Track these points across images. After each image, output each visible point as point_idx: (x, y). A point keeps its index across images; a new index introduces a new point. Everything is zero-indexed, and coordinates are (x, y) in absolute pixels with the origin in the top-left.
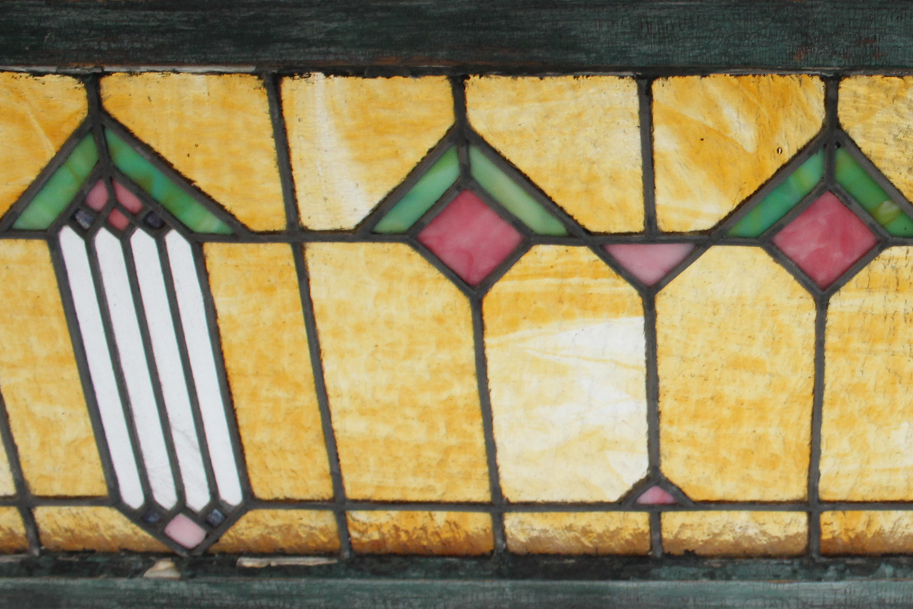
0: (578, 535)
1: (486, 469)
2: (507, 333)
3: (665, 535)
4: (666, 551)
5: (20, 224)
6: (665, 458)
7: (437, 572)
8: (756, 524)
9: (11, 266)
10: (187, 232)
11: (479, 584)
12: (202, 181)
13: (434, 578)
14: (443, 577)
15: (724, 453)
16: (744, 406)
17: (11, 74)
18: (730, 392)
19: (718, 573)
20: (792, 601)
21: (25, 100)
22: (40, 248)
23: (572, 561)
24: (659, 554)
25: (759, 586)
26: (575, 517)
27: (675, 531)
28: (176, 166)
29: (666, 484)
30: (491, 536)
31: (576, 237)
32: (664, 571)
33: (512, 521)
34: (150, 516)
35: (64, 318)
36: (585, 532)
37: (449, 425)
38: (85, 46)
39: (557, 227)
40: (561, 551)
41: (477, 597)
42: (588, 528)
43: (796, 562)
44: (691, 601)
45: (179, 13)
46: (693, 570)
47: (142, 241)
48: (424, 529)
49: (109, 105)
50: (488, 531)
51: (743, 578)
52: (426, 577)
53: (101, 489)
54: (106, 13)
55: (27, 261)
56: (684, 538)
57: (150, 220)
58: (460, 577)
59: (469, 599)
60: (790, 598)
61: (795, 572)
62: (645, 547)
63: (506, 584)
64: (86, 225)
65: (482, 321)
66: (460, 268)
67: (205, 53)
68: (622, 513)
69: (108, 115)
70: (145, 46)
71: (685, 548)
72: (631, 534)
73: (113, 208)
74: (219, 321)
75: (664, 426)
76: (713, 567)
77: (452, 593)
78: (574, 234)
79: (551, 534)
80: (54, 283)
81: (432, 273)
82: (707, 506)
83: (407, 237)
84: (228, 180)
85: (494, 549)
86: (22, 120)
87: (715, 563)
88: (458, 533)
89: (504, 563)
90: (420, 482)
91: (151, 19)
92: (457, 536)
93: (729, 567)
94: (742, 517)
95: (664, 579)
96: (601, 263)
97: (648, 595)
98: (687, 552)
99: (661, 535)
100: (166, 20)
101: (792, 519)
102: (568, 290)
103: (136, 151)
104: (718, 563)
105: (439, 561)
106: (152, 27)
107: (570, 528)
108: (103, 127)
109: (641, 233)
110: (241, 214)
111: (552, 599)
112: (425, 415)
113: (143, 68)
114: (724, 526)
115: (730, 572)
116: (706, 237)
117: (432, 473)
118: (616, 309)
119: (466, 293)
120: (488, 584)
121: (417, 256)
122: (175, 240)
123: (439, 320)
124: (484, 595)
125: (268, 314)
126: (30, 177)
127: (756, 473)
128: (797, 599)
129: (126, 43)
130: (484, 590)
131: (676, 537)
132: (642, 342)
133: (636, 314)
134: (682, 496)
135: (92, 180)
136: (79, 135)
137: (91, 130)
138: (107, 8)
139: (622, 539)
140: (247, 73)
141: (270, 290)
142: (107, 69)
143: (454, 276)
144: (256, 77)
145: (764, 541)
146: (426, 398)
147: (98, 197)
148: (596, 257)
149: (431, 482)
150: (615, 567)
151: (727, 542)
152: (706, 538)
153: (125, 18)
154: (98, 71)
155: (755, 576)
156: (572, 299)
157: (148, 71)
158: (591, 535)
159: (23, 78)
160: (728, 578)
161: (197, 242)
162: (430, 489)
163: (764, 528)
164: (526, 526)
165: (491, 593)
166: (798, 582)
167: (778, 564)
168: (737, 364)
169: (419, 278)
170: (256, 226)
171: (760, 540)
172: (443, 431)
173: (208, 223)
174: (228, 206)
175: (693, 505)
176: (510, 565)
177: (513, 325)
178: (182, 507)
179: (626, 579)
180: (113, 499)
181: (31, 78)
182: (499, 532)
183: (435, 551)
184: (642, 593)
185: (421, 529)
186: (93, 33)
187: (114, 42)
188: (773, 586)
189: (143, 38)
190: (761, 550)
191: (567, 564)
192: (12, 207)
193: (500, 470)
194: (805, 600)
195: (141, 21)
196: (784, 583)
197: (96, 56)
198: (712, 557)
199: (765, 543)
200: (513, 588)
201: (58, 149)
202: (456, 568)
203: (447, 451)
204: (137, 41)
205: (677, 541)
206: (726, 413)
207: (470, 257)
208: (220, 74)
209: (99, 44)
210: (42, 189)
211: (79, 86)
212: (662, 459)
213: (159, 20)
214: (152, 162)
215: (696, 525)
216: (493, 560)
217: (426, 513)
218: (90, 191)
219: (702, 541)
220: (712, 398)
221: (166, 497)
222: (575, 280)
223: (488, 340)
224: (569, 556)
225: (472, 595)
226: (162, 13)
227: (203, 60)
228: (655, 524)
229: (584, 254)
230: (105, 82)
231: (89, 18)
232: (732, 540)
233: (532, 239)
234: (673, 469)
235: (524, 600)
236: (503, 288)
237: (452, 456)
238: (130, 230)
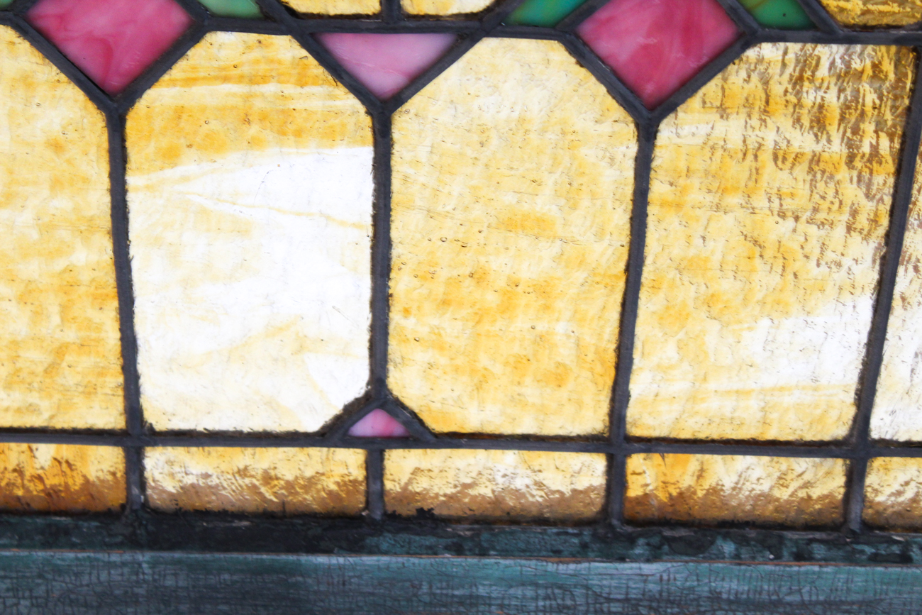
0: (257, 483)
1: (121, 379)
2: (161, 169)
3: (389, 485)
4: (390, 509)
6: (396, 366)
7: (38, 538)
8: (529, 472)
11: (102, 556)
13: (32, 547)
14: (46, 545)
15: (484, 361)
16: (520, 289)
18: (499, 265)
19: (469, 545)
20: (579, 592)
23: (246, 523)
24: (378, 515)
25: (530, 566)
26: (254, 455)
27: (404, 480)
29: (394, 407)
30: (122, 484)
31: (275, 21)
32: (386, 541)
33: (157, 461)
36: (268, 478)
37: (64, 309)
39: (245, 4)
40: (229, 508)
41: (98, 579)
42: (272, 473)
43: (587, 532)
44: (425, 588)
46: (430, 540)
48: (19, 471)
50: (119, 475)
51: (505, 553)
52: (18, 546)
56: (418, 490)
58: (73, 546)
59: (85, 579)
60: (575, 586)
61: (584, 546)
62: (359, 501)
63: (144, 557)
65: (124, 148)
66: (92, 65)
68: (325, 449)
71: (419, 505)
72: (337, 483)
75: (395, 317)
76: (460, 536)
77: (58, 571)
78: (272, 14)
79: (214, 481)
81: (49, 72)
82: (455, 441)
83: (10, 15)
85: (127, 502)
87: (464, 531)
88: (73, 477)
89: (141, 524)
90: (17, 397)
92: (70, 482)
93: (485, 536)
94: (508, 459)
95: (385, 553)
96: (312, 61)
97: (360, 577)
98: (421, 511)
99: (382, 484)
101: (583, 464)
102: (258, 104)
104: (468, 530)
105: (40, 521)
107: (243, 472)
109: (375, 16)
111: (213, 580)
112: (28, 295)
114: (480, 473)
115: (485, 545)
116: (476, 24)
117: (36, 385)
118: (332, 134)
119: (101, 105)
120: (115, 557)
121: (24, 46)
123: (57, 147)
124: (109, 574)
127: (531, 391)
128: (587, 587)
130: (110, 565)
131: (405, 488)
132: (369, 186)
133: (364, 144)
134: (417, 426)
139: (324, 489)
143: (83, 78)
145: (538, 497)
146: (32, 269)
148: (304, 53)
149: (34, 398)
150: (310, 533)
151: (483, 497)
152: (450, 491)
155: (524, 551)
156: (264, 117)
158: (276, 482)
160: (483, 553)
162: (32, 409)
163: (540, 477)
164: (176, 469)
165: (119, 571)
166: (589, 562)
167: (558, 534)
168: (512, 224)
169: (26, 81)
171: (533, 496)
172: (56, 319)
175: (433, 439)
176: (151, 528)
177: (170, 156)
179: (328, 552)
182: (135, 478)
183: (35, 506)
184: (351, 574)
185: (15, 470)
188: (551, 567)
190: (534, 511)
191: (239, 528)
193: (142, 381)
194: (598, 590)
196: (568, 563)
198: (459, 520)
199: (540, 500)
200: (154, 564)
202: (67, 532)
203: (61, 351)
205: (406, 496)
206: (491, 299)
207: (107, 47)
212: (391, 367)
215: (436, 471)
216: (124, 519)
217: (24, 446)
219: (445, 495)
220: (471, 276)
222: (270, 88)
223: (132, 179)
224: (241, 515)
225: (90, 574)
228: (375, 468)
229: (285, 48)
232: (490, 495)
233: (206, 23)
234: (405, 384)
235: (170, 582)
236: (158, 99)
237: (69, 358)
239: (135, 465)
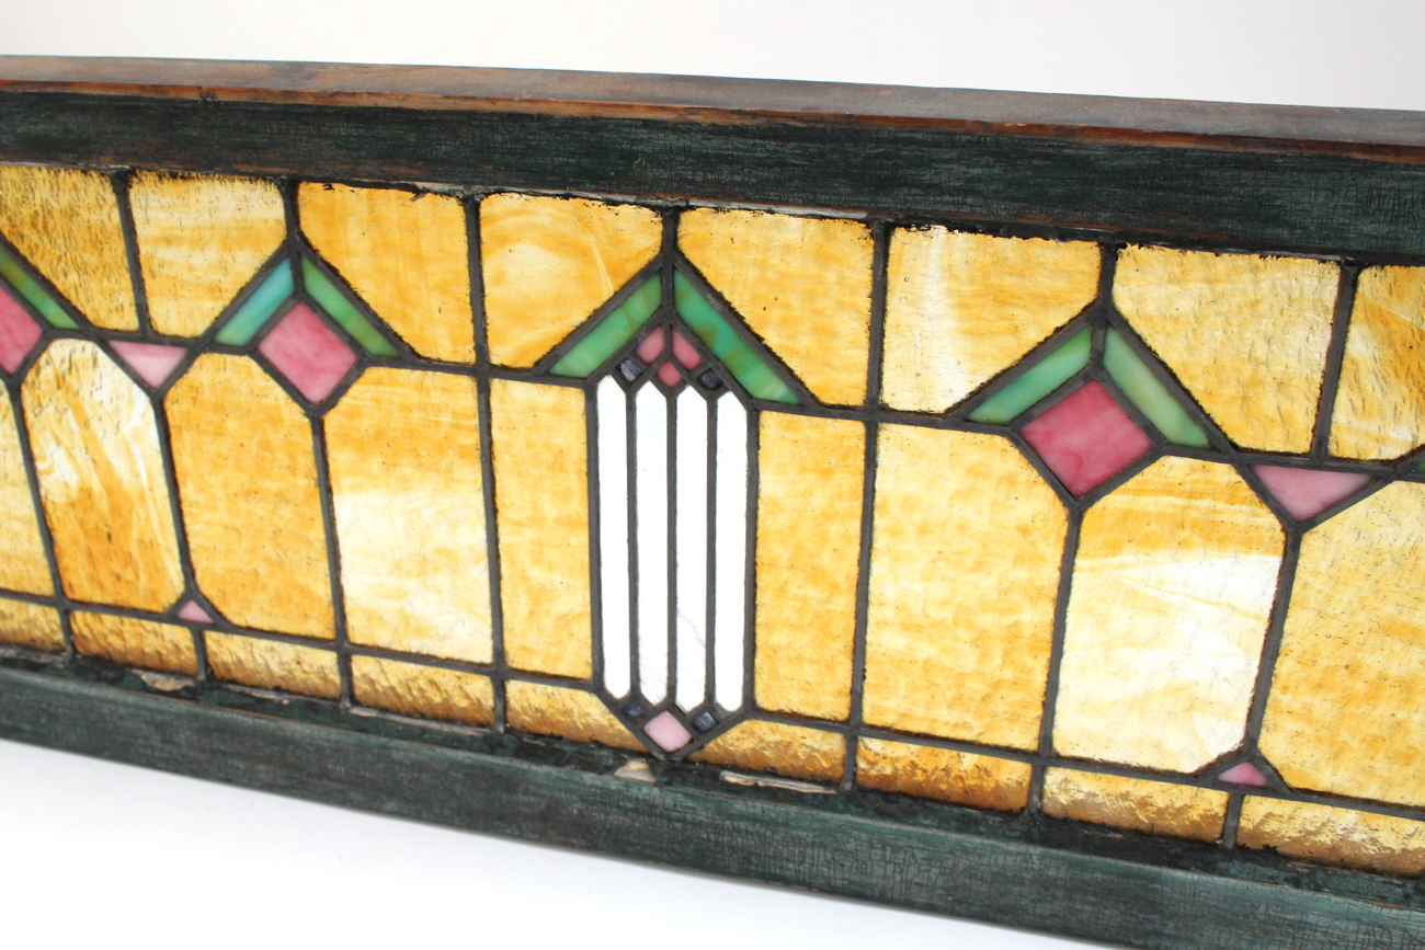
0: (1134, 806)
1: (1040, 712)
2: (1105, 556)
3: (1243, 823)
4: (1240, 842)
5: (559, 369)
6: (1268, 730)
7: (954, 823)
8: (1367, 829)
9: (539, 414)
10: (746, 397)
11: (1003, 845)
12: (772, 340)
13: (949, 830)
14: (959, 830)
15: (1344, 735)
16: (1387, 683)
17: (583, 201)
18: (1372, 662)
19: (1305, 880)
20: (1396, 933)
21: (592, 231)
22: (574, 398)
23: (1119, 836)
24: (1230, 845)
25: (1357, 906)
26: (1135, 784)
27: (1257, 820)
28: (747, 321)
29: (1261, 762)
30: (1025, 793)
31: (1220, 451)
32: (1235, 867)
33: (1054, 777)
34: (633, 709)
35: (585, 478)
36: (1143, 803)
37: (1006, 654)
38: (677, 175)
39: (1197, 437)
40: (1106, 821)
41: (996, 861)
42: (1149, 800)
43: (1410, 886)
44: (1262, 909)
45: (791, 145)
46: (1272, 872)
47: (691, 401)
48: (946, 770)
49: (685, 245)
50: (1025, 784)
51: (1337, 892)
52: (939, 828)
53: (584, 671)
54: (709, 139)
55: (557, 411)
56: (1267, 830)
57: (704, 378)
58: (980, 834)
59: (986, 860)
60: (1394, 928)
61: (1407, 896)
62: (1214, 832)
63: (1036, 851)
64: (630, 376)
65: (1078, 538)
66: (1064, 471)
67: (814, 193)
68: (1195, 788)
69: (682, 255)
70: (746, 179)
71: (1266, 842)
72: (1200, 816)
73: (667, 360)
74: (759, 501)
75: (1275, 692)
76: (1298, 872)
77: (965, 851)
78: (1218, 447)
79: (1100, 799)
80: (583, 438)
81: (1027, 474)
82: (1308, 796)
83: (1008, 429)
84: (805, 342)
85: (1027, 806)
86: (583, 254)
87: (1301, 868)
88: (987, 781)
89: (1035, 825)
90: (955, 716)
91: (759, 149)
92: (985, 784)
93: (1320, 875)
94: (1349, 817)
95: (1234, 877)
96: (1244, 485)
97: (1209, 892)
98: (1267, 847)
99: (1238, 822)
100: (778, 151)
101: (1416, 830)
102: (1193, 514)
103: (707, 299)
104: (1305, 868)
105: (956, 810)
106: (760, 158)
107: (1125, 796)
108: (674, 268)
109: (1304, 455)
110: (812, 382)
111: (1087, 876)
112: (980, 640)
113: (734, 205)
114: (1323, 824)
115: (1320, 882)
116: (1389, 469)
117: (973, 709)
118: (1248, 542)
119: (1066, 503)
120: (1013, 847)
121: (1014, 453)
122: (730, 404)
123: (1024, 531)
124: (1005, 859)
125: (819, 501)
126: (580, 317)
127: (1381, 765)
128: (1405, 930)
129: (725, 174)
130: (1007, 853)
131: (1257, 827)
132: (1272, 589)
133: (1275, 554)
134: (1277, 780)
135: (649, 327)
136: (645, 274)
137: (660, 272)
138: (711, 133)
139: (1188, 819)
140: (854, 220)
141: (827, 473)
142: (692, 203)
143: (1057, 482)
144: (864, 225)
145: (1371, 850)
146: (987, 621)
147: (652, 347)
148: (1239, 478)
149: (969, 718)
150: (1172, 852)
151: (1323, 843)
152: (1294, 834)
153: (730, 146)
154: (683, 204)
155: (1353, 892)
156: (1195, 525)
157: (740, 209)
158: (1150, 808)
159: (596, 206)
160: (1318, 889)
161: (755, 408)
162: (966, 725)
163: (1376, 834)
164: (1071, 786)
165: (1014, 858)
166: (1411, 910)
167: (1384, 883)
168: (1388, 630)
169: (1010, 479)
170: (826, 398)
171: (1367, 849)
172: (998, 661)
173: (776, 389)
174: (797, 372)
175: (1288, 792)
176: (1043, 829)
177: (1114, 547)
178: (670, 705)
179: (1186, 868)
180: (596, 685)
181: (604, 207)
182: (1036, 789)
183: (953, 798)
184: (1202, 889)
185: (943, 770)
186: (690, 160)
187: (712, 173)
188: (1375, 909)
189: (746, 170)
190: (1366, 861)
191: (1114, 839)
192: (554, 348)
193: (1056, 717)
194: (1414, 934)
195: (748, 151)
196: (1391, 908)
197: (688, 187)
198: (1298, 859)
199: (1372, 853)
200: (1042, 857)
201: (618, 288)
202: (976, 822)
203: (997, 685)
204: (738, 174)
205: (1256, 833)
206: (1360, 687)
207: (1079, 460)
208: (822, 218)
209: (694, 174)
210: (590, 332)
211: (656, 220)
212: (1263, 731)
213: (768, 151)
214: (723, 314)
215: (1286, 817)
216: (1021, 819)
217: (954, 753)
218: (645, 338)
219: (1290, 838)
220: (1347, 667)
221: (654, 692)
222: (1205, 503)
223: (1079, 562)
224: (1116, 829)
225: (990, 857)
226: (773, 143)
227: (812, 201)
228: (1234, 809)
229: (1223, 473)
230: (686, 217)
231: (688, 143)
232: (1329, 843)
233: (1164, 448)
234: (1273, 746)
235: (1052, 873)
236: (1114, 501)
237: (1002, 691)
238: (680, 387)
239: (1038, 779)
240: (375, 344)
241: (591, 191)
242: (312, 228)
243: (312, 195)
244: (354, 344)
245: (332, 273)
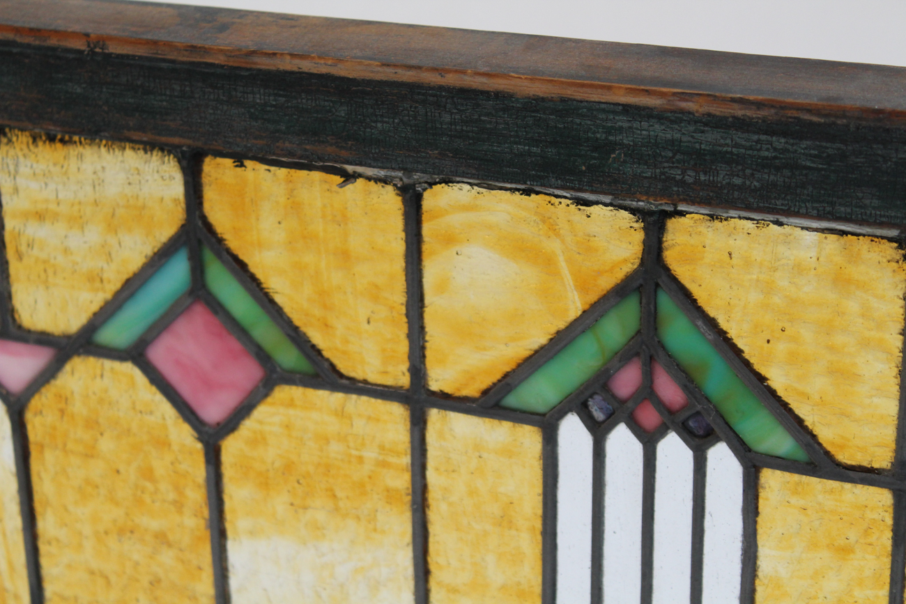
5: (512, 400)
9: (485, 455)
10: (742, 450)
12: (778, 380)
17: (548, 198)
21: (558, 235)
22: (530, 438)
28: (746, 356)
35: (539, 538)
38: (663, 174)
45: (805, 143)
47: (674, 450)
49: (670, 257)
54: (703, 132)
55: (508, 452)
57: (691, 423)
64: (599, 416)
67: (832, 204)
69: (667, 269)
70: (748, 183)
73: (645, 399)
74: (757, 582)
80: (538, 488)
84: (818, 384)
86: (547, 263)
91: (765, 147)
100: (787, 151)
103: (696, 326)
106: (767, 158)
108: (657, 285)
110: (826, 435)
113: (733, 213)
122: (722, 458)
125: (832, 584)
126: (538, 338)
129: (722, 176)
135: (624, 356)
136: (620, 292)
137: (639, 289)
138: (706, 124)
140: (883, 238)
141: (844, 551)
142: (681, 208)
144: (895, 245)
147: (627, 381)
153: (729, 141)
154: (670, 208)
157: (740, 218)
159: (563, 205)
161: (753, 464)
170: (844, 457)
173: (780, 442)
174: (809, 422)
181: (573, 207)
186: (678, 157)
187: (705, 174)
189: (748, 172)
192: (506, 375)
195: (751, 148)
197: (675, 189)
201: (587, 307)
204: (738, 176)
208: (843, 233)
209: (683, 173)
210: (552, 358)
211: (636, 225)
213: (775, 149)
214: (715, 345)
218: (618, 369)
226: (783, 140)
227: (829, 213)
230: (673, 224)
231: (677, 136)
238: (661, 432)
240: (288, 357)
241: (557, 188)
242: (218, 212)
243: (217, 171)
244: (262, 356)
245: (240, 268)
